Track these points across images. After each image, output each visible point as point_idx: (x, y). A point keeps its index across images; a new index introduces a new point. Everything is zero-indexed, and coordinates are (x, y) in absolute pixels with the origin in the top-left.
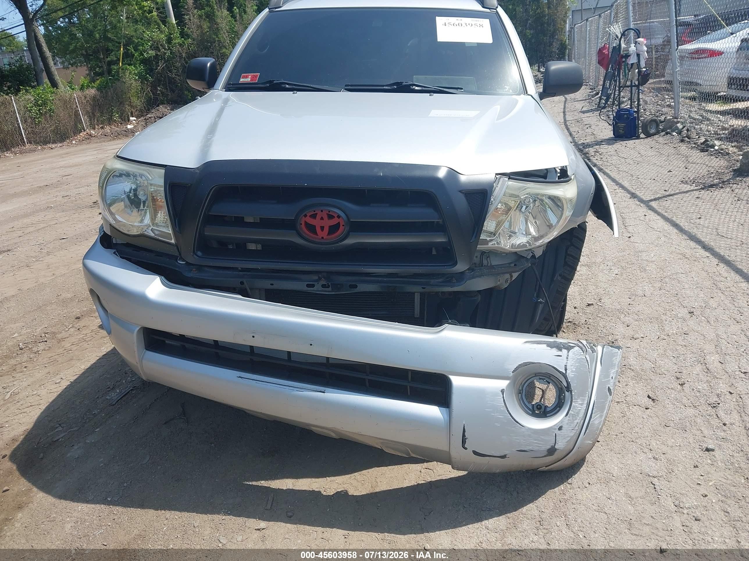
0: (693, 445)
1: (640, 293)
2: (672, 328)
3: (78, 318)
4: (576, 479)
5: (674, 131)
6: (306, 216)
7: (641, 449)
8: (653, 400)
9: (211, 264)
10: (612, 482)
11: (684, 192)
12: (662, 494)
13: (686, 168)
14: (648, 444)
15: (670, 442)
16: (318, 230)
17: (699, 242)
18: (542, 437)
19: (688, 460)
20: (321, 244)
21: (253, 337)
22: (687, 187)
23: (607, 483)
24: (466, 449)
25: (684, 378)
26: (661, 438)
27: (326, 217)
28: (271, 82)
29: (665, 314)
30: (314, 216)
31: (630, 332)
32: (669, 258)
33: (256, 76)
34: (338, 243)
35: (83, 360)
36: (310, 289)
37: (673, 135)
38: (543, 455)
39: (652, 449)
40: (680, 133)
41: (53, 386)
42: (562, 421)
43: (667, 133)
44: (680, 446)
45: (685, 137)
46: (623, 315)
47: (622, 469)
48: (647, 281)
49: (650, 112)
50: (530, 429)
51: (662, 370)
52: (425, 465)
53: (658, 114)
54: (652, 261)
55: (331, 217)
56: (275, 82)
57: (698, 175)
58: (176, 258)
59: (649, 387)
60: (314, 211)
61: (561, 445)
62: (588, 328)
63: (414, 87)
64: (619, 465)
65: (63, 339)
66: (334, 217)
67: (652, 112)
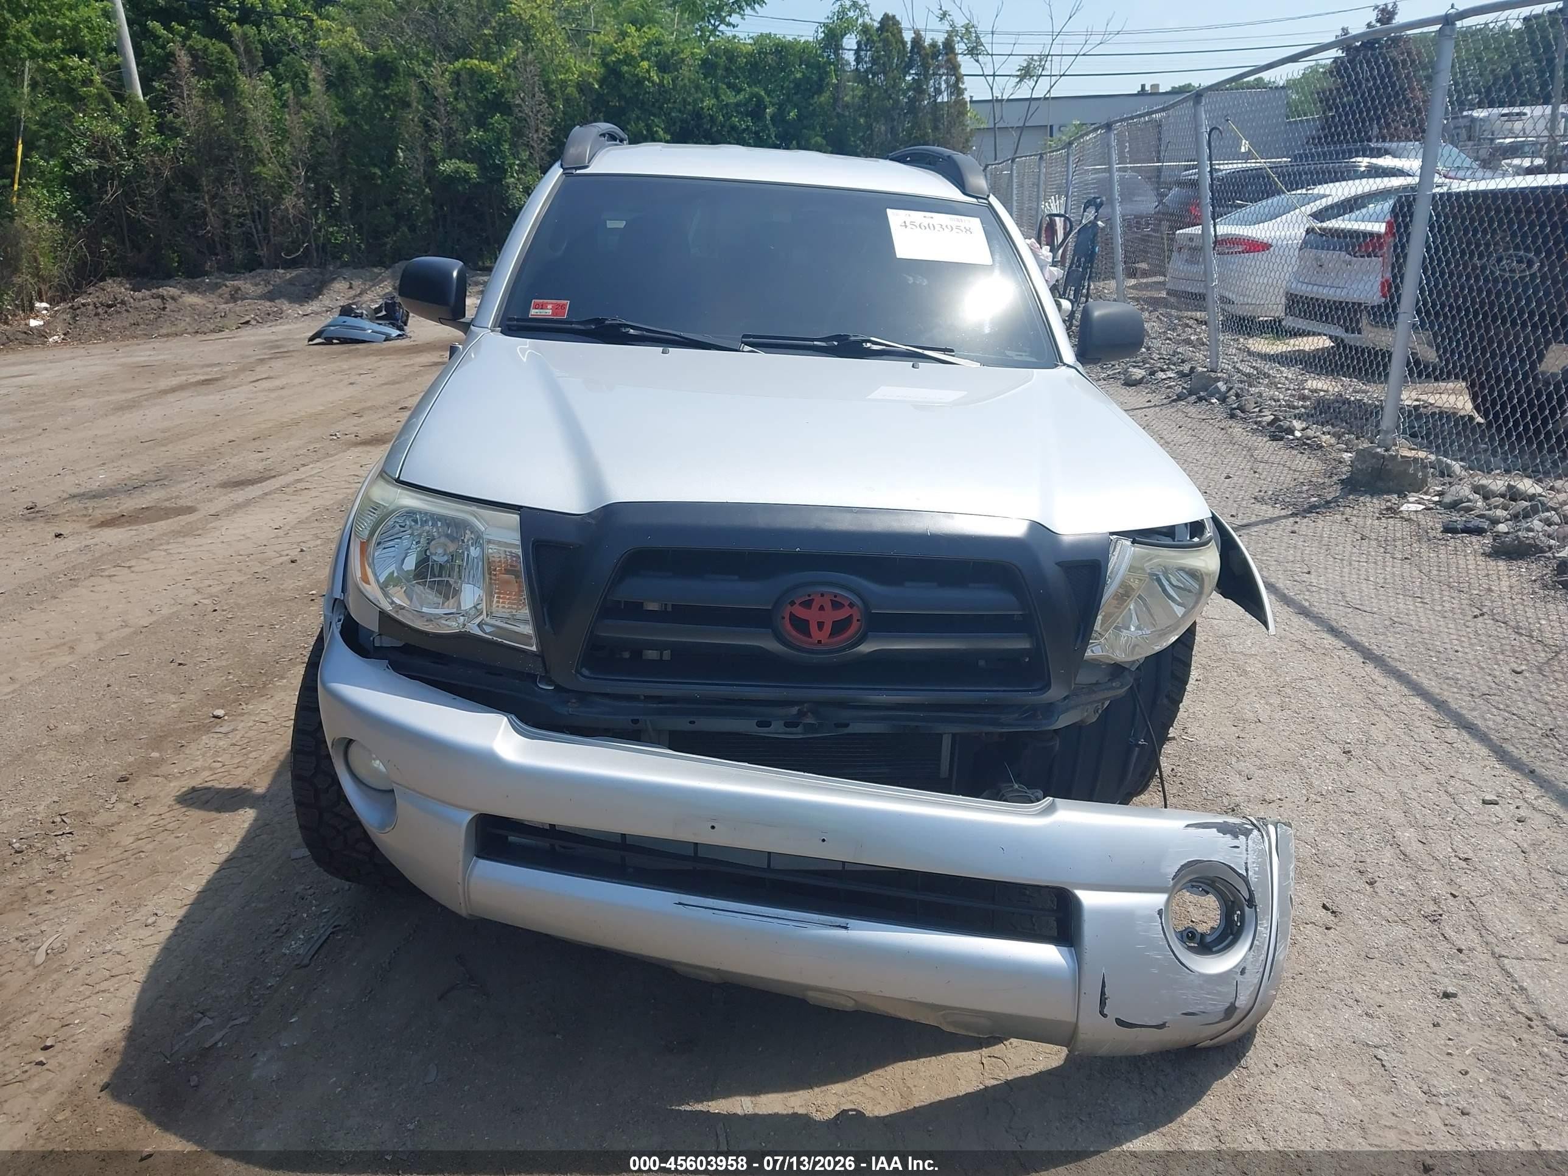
0: (1421, 988)
1: (1250, 715)
2: (1325, 781)
3: (123, 779)
4: (1252, 1058)
5: (1212, 395)
6: (793, 603)
7: (1342, 1000)
8: (1333, 912)
9: (608, 691)
10: (1313, 1061)
11: (1266, 522)
12: (1399, 1075)
13: (1255, 472)
14: (1349, 990)
15: (1384, 985)
16: (813, 628)
17: (1318, 620)
18: (1219, 988)
19: (1420, 1015)
20: (812, 652)
21: (713, 827)
22: (1268, 511)
23: (1305, 1063)
24: (1105, 1016)
25: (1372, 872)
26: (1367, 978)
27: (828, 606)
28: (599, 322)
29: (1304, 756)
30: (807, 604)
31: (1255, 791)
32: (1279, 649)
33: (563, 307)
34: (844, 650)
35: (185, 873)
36: (763, 731)
37: (1213, 404)
38: (1218, 1020)
39: (1358, 998)
40: (1223, 399)
41: (141, 931)
42: (1244, 959)
43: (1200, 399)
44: (1401, 990)
45: (1235, 409)
46: (1234, 759)
47: (1320, 1036)
48: (1255, 692)
49: (1159, 354)
50: (1202, 975)
51: (1332, 858)
52: (985, 1051)
53: (1175, 359)
54: (1252, 655)
55: (836, 605)
56: (607, 322)
57: (1279, 487)
58: (532, 678)
59: (1320, 890)
60: (809, 596)
61: (1242, 1002)
62: (1181, 783)
63: (869, 345)
64: (1315, 1031)
65: (109, 828)
66: (843, 606)
67: (1162, 354)
